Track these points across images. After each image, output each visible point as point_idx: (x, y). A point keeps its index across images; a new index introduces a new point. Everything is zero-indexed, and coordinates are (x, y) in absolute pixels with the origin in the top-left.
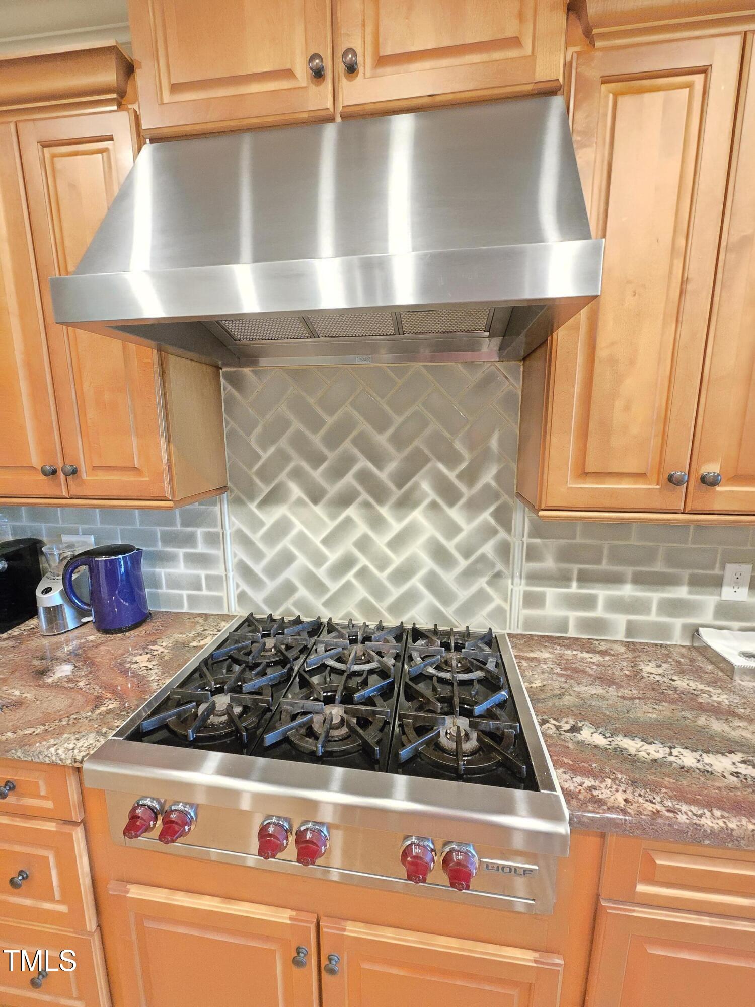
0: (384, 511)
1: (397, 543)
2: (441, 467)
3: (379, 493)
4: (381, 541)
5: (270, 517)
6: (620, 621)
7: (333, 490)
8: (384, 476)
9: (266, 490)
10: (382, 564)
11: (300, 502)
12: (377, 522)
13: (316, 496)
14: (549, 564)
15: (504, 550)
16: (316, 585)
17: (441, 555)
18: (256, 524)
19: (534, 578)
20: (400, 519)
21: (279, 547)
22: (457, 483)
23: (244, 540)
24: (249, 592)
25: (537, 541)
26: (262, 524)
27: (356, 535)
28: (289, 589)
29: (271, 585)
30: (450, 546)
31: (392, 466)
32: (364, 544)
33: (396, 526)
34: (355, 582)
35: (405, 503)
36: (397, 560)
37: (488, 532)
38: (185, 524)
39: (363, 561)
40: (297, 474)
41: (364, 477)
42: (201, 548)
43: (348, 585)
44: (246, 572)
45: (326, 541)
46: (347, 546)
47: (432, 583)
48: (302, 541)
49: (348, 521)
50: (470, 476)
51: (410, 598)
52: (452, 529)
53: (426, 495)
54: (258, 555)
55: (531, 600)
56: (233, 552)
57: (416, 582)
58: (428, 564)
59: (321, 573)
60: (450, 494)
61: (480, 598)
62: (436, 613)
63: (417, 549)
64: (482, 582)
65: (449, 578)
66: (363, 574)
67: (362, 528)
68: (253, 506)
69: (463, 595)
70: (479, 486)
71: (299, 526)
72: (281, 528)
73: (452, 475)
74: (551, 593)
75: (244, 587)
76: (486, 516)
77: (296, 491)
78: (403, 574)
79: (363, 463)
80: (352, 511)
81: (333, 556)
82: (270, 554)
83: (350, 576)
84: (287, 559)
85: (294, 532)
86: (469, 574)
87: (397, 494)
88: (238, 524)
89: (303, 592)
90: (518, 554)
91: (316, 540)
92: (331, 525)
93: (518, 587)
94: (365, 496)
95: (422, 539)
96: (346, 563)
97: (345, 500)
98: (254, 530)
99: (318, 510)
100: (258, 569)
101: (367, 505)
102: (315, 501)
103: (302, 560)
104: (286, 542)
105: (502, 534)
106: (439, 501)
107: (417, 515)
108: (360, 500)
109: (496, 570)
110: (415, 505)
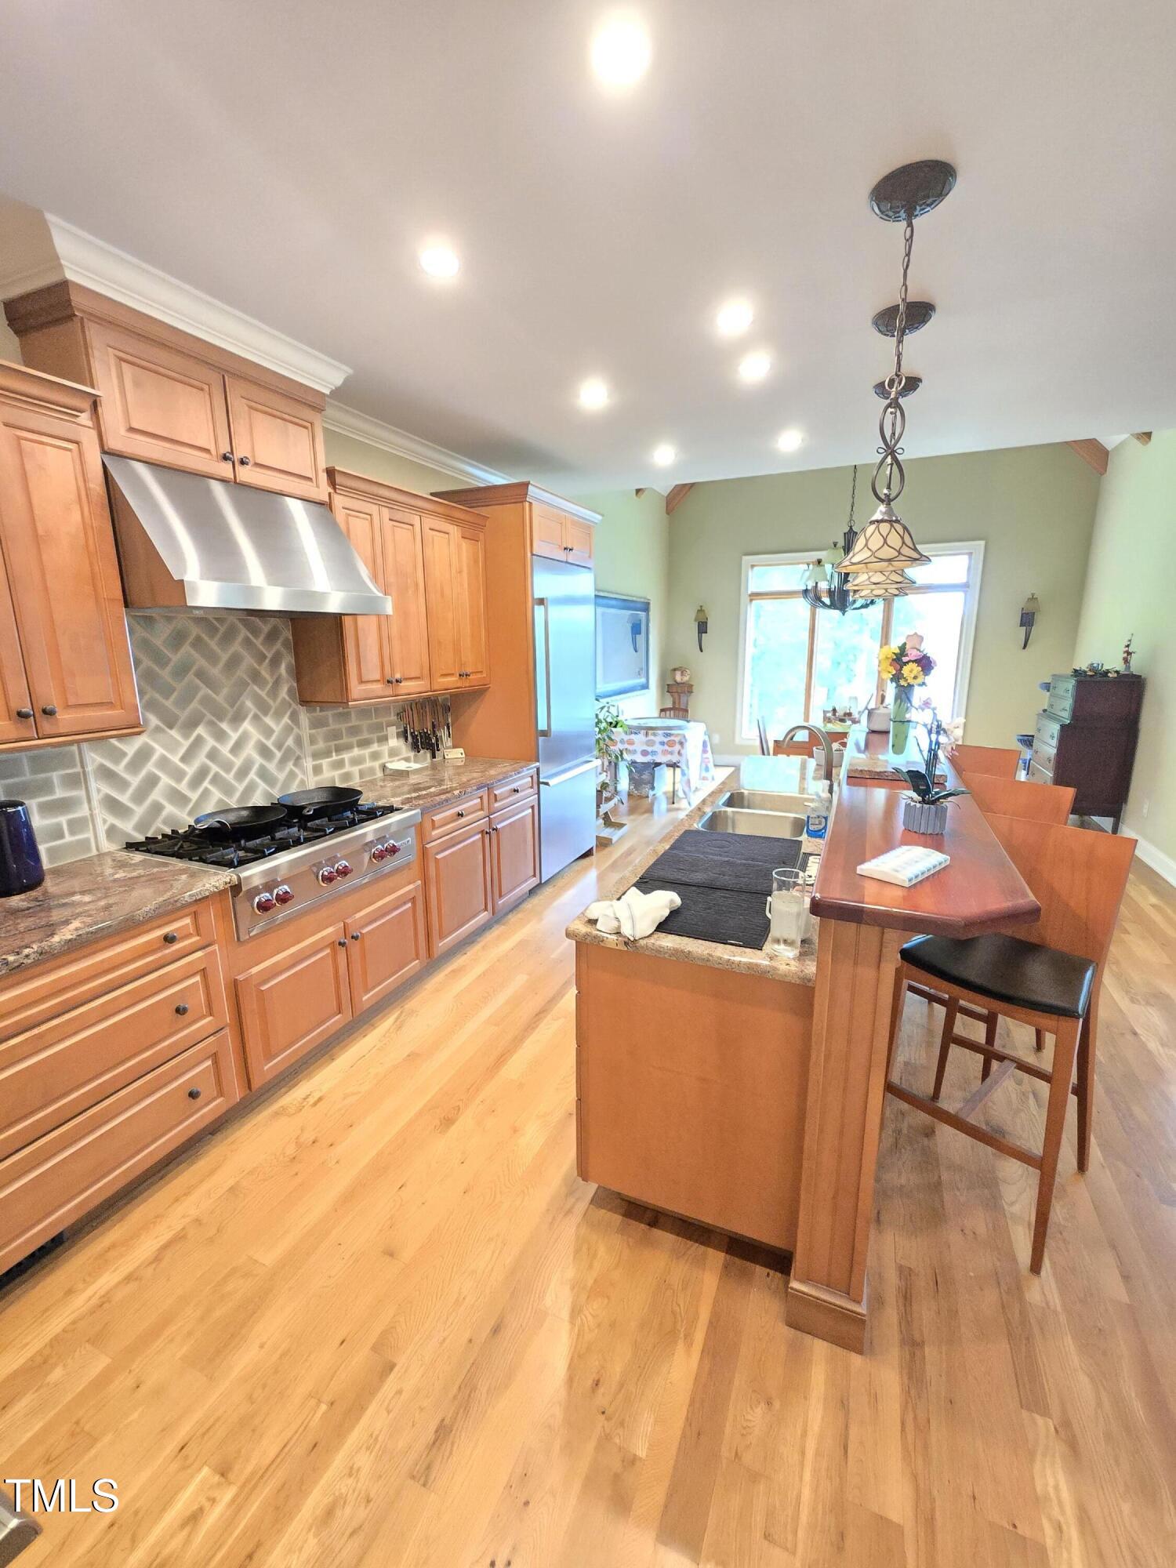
1: (237, 748)
7: (184, 715)
8: (220, 699)
10: (227, 766)
12: (221, 736)
13: (170, 722)
15: (299, 741)
17: (265, 752)
18: (118, 757)
19: (316, 756)
20: (236, 730)
23: (106, 774)
27: (206, 749)
28: (157, 809)
29: (138, 811)
30: (269, 743)
32: (213, 755)
33: (234, 736)
36: (238, 762)
37: (288, 730)
40: (152, 708)
42: (59, 793)
43: (206, 790)
44: (112, 804)
45: (183, 759)
46: (201, 759)
47: (263, 774)
48: (164, 763)
49: (199, 741)
50: (274, 693)
51: (250, 789)
53: (250, 710)
54: (123, 785)
55: (317, 770)
56: (98, 789)
57: (252, 775)
58: (259, 760)
59: (183, 787)
60: (264, 708)
61: (292, 775)
62: (268, 795)
63: (250, 751)
64: (290, 765)
66: (216, 780)
67: (210, 742)
69: (281, 776)
70: (279, 700)
71: (159, 751)
72: (144, 755)
73: (263, 694)
74: (325, 762)
75: (112, 820)
76: (286, 720)
77: (154, 721)
78: (243, 773)
79: (205, 690)
80: (201, 730)
81: (190, 770)
82: (135, 782)
83: (206, 784)
84: (152, 781)
85: (155, 757)
87: (231, 712)
88: (99, 759)
89: (169, 809)
90: (306, 741)
91: (176, 759)
92: (186, 744)
93: (309, 763)
94: (209, 716)
95: (252, 743)
96: (202, 773)
97: (192, 724)
98: (117, 762)
99: (174, 733)
100: (124, 799)
101: (211, 724)
102: (171, 727)
105: (296, 730)
106: (259, 713)
107: (247, 725)
108: (206, 719)
109: (297, 755)
110: (244, 719)
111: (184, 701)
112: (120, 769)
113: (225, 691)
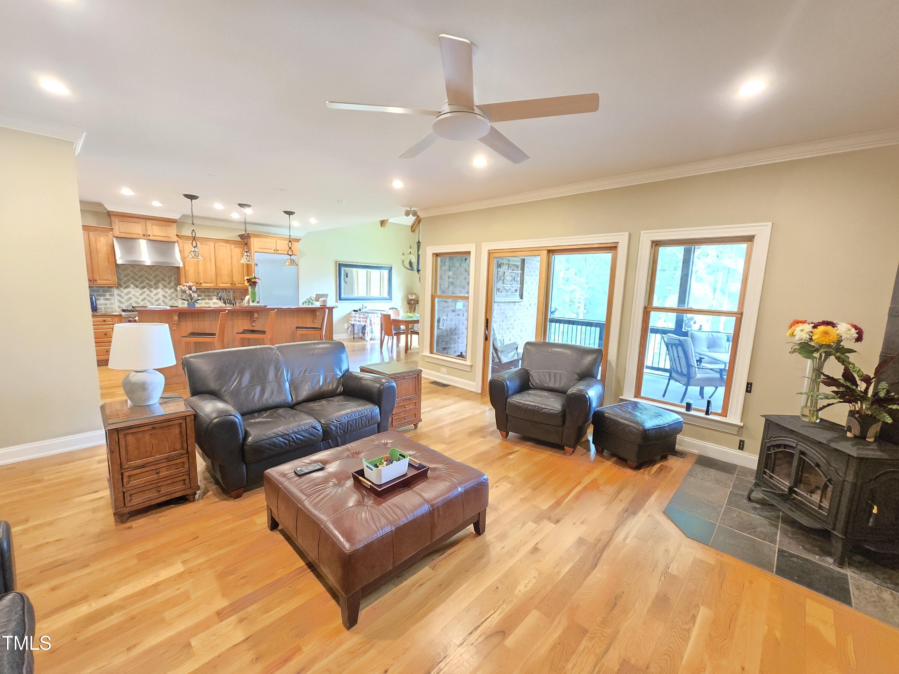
0: (152, 289)
1: (156, 295)
2: (163, 282)
3: (151, 287)
4: (152, 295)
5: (126, 291)
7: (141, 286)
8: (152, 283)
9: (125, 286)
10: (152, 298)
11: (133, 288)
16: (138, 303)
17: (165, 297)
18: (122, 292)
23: (119, 295)
26: (124, 292)
28: (132, 303)
29: (127, 303)
30: (167, 295)
36: (156, 298)
37: (173, 293)
38: (103, 292)
40: (132, 283)
41: (147, 283)
42: (108, 297)
44: (120, 302)
45: (139, 295)
46: (144, 296)
47: (163, 302)
48: (134, 295)
49: (145, 292)
50: (169, 283)
52: (166, 292)
54: (123, 298)
56: (117, 298)
58: (162, 298)
60: (166, 287)
63: (160, 296)
65: (167, 300)
68: (122, 289)
70: (171, 285)
72: (129, 293)
73: (165, 284)
75: (120, 304)
76: (173, 290)
77: (132, 286)
78: (158, 300)
79: (147, 281)
80: (145, 289)
82: (126, 298)
84: (131, 298)
85: (132, 293)
87: (155, 286)
88: (118, 292)
91: (137, 295)
92: (141, 292)
94: (148, 287)
96: (144, 299)
99: (138, 289)
100: (123, 301)
102: (137, 287)
104: (130, 295)
107: (159, 290)
110: (158, 288)
111: (142, 282)
112: (123, 295)
113: (153, 282)
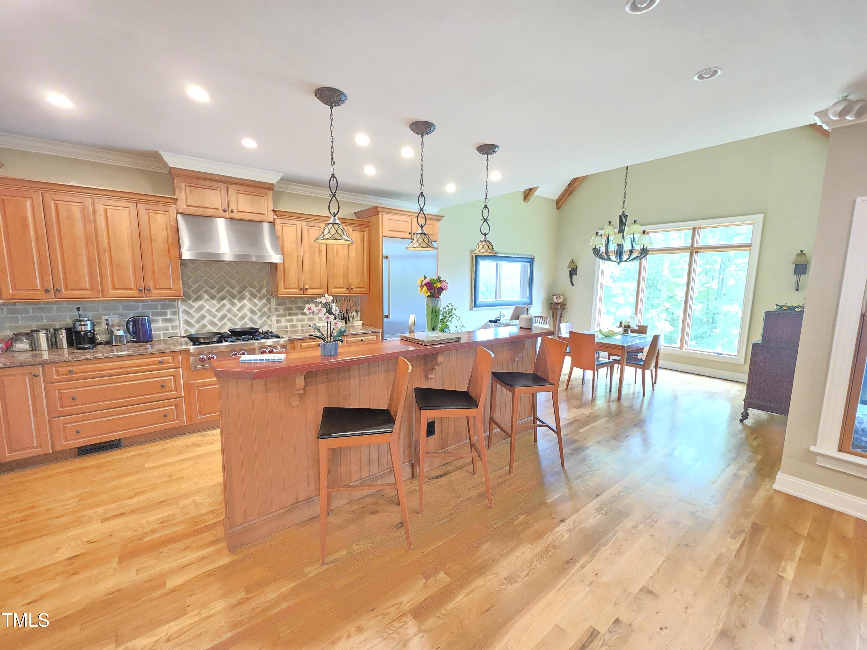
0: (235, 301)
1: (240, 309)
2: (251, 288)
3: (234, 296)
4: (235, 309)
5: (196, 305)
6: (299, 324)
7: (218, 296)
8: (235, 291)
9: (195, 297)
11: (207, 299)
13: (213, 297)
14: (281, 312)
15: (270, 310)
16: (214, 324)
17: (253, 312)
18: (191, 307)
20: (240, 303)
21: (200, 313)
22: (255, 293)
23: (186, 312)
24: (189, 329)
25: (278, 306)
26: (194, 307)
28: (204, 326)
29: (197, 326)
30: (255, 309)
31: (237, 289)
33: (239, 305)
34: (227, 322)
35: (242, 298)
36: (240, 314)
37: (264, 305)
38: (162, 308)
39: (229, 315)
40: (206, 292)
41: (228, 292)
42: (169, 316)
43: (225, 323)
44: (187, 323)
45: (217, 311)
46: (224, 311)
48: (208, 311)
49: (224, 305)
50: (259, 291)
52: (256, 305)
54: (192, 317)
56: (183, 317)
58: (249, 315)
59: (216, 320)
60: (254, 296)
63: (246, 311)
64: (265, 318)
65: (255, 318)
66: (230, 319)
67: (229, 306)
68: (190, 302)
70: (262, 293)
71: (207, 307)
72: (201, 308)
73: (254, 291)
75: (186, 327)
76: (264, 301)
77: (206, 297)
79: (228, 288)
80: (225, 301)
81: (219, 315)
82: (197, 316)
83: (225, 320)
84: (203, 317)
85: (206, 309)
86: (261, 317)
87: (239, 296)
88: (184, 307)
89: (209, 326)
90: (273, 310)
91: (214, 311)
92: (218, 306)
94: (229, 297)
96: (224, 317)
97: (223, 298)
98: (191, 309)
99: (214, 302)
100: (192, 321)
101: (230, 299)
103: (208, 317)
104: (203, 312)
105: (269, 305)
106: (251, 297)
108: (227, 298)
109: (268, 315)
110: (244, 300)
